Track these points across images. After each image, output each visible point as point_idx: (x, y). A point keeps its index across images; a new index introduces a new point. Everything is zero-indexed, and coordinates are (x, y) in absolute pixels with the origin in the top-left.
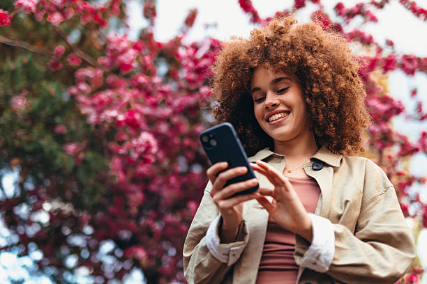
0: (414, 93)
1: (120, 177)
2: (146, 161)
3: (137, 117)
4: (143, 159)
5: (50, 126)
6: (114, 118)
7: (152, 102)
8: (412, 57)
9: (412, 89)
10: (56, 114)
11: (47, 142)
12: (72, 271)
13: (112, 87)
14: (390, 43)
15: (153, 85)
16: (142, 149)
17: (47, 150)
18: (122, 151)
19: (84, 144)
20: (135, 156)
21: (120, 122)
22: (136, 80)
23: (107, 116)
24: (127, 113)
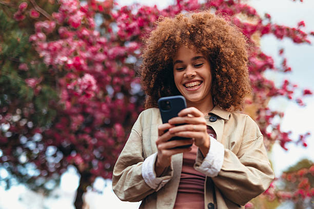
0: (281, 52)
1: (67, 105)
2: (88, 96)
3: (82, 62)
4: (86, 93)
5: (15, 64)
6: (65, 62)
7: (92, 50)
8: (283, 28)
9: (280, 49)
10: (20, 55)
11: (13, 77)
12: (23, 165)
13: (63, 37)
14: (268, 16)
15: (94, 37)
16: (86, 87)
17: (13, 83)
18: (70, 87)
19: (41, 79)
20: (80, 91)
21: (69, 66)
22: (81, 33)
23: (59, 60)
24: (74, 59)
